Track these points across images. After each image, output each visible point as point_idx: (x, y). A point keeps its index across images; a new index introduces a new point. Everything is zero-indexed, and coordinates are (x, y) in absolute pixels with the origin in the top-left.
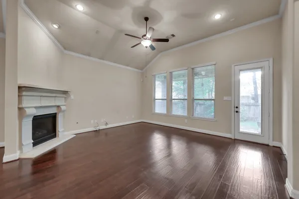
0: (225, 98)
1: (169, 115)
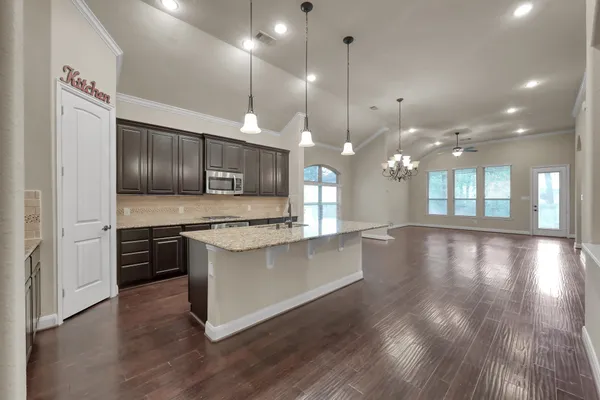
0: (523, 198)
1: (451, 216)
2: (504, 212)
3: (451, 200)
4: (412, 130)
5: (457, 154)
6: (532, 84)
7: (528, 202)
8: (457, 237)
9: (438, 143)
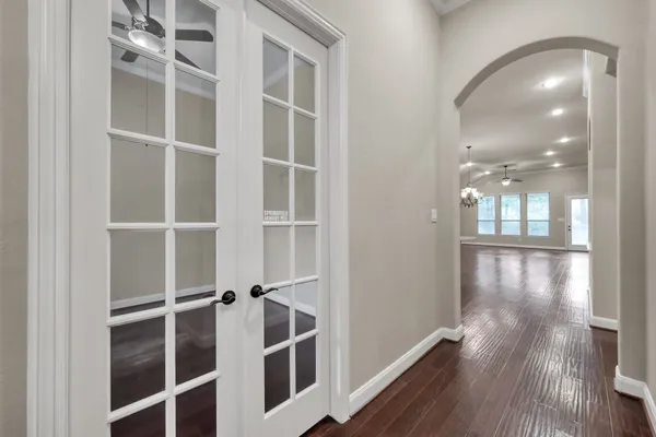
0: (560, 219)
1: (498, 236)
2: (543, 231)
3: (498, 222)
4: (470, 164)
5: (506, 183)
6: (565, 140)
7: (563, 223)
8: (502, 251)
9: (487, 173)
